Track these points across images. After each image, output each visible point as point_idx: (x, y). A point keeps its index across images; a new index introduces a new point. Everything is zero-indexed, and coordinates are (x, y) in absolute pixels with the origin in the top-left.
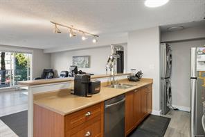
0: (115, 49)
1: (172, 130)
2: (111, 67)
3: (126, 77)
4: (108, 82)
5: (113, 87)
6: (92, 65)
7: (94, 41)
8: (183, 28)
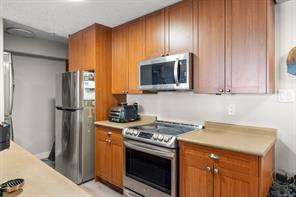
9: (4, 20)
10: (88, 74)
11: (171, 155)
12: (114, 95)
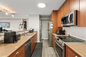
0: (23, 20)
1: (44, 46)
2: (21, 27)
3: (28, 31)
4: (22, 34)
5: (24, 36)
6: (11, 26)
7: (13, 16)
8: (45, 16)
9: (40, 15)
10: (51, 22)
11: (63, 48)
12: (58, 27)
